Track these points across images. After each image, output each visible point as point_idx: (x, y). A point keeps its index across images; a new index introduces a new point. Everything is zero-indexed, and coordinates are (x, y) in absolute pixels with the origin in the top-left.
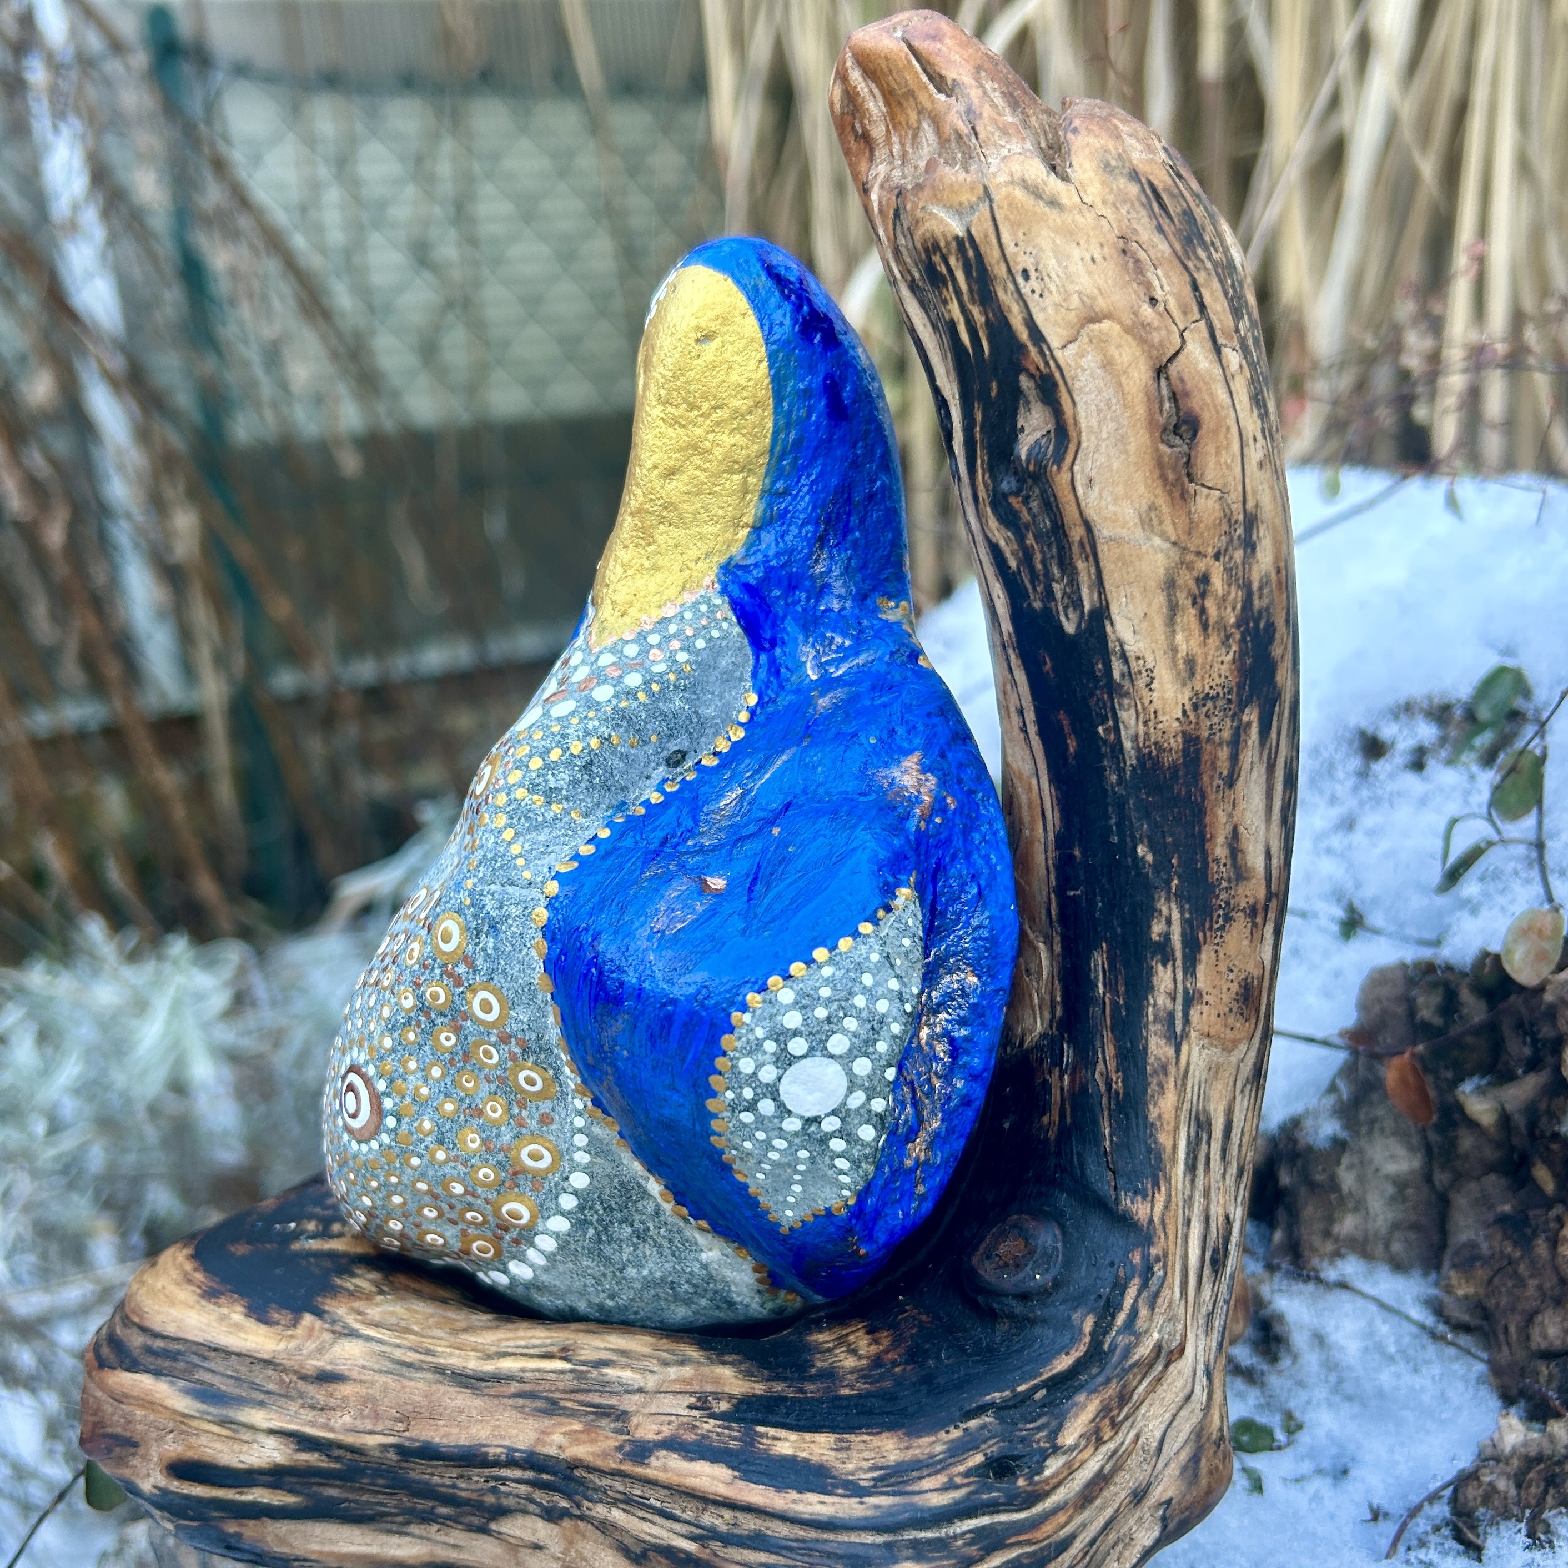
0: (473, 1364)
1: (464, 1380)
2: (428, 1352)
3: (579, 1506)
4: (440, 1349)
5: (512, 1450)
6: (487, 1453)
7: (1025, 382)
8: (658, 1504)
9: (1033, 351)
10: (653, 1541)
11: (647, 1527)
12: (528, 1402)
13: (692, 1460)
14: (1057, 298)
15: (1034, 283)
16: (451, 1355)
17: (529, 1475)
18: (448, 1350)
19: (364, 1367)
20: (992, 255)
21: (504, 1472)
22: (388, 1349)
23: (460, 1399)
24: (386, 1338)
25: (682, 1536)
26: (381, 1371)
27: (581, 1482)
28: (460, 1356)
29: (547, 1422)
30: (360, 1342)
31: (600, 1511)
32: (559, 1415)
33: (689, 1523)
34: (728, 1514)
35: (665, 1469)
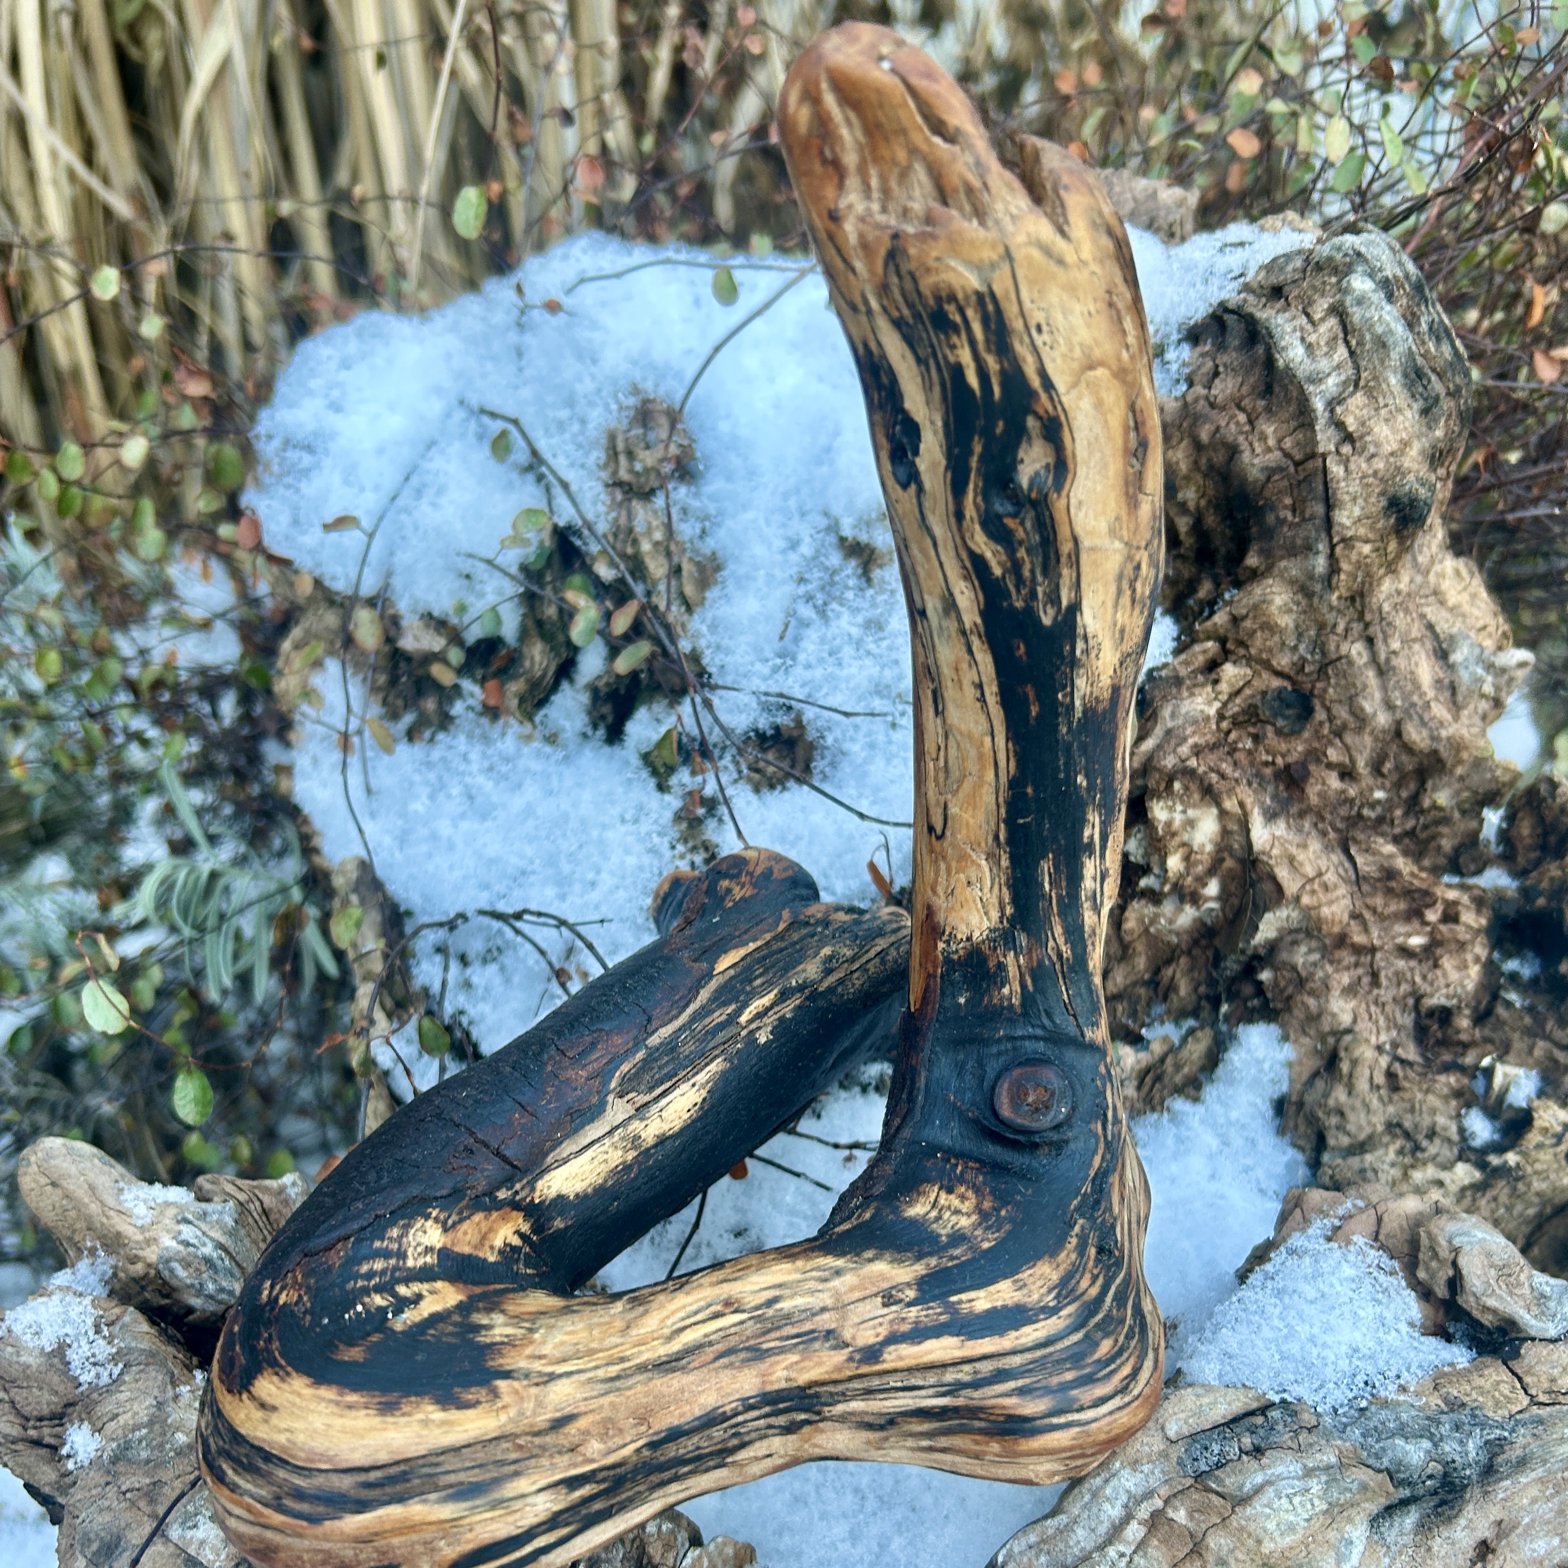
0: (663, 1350)
1: (666, 1366)
2: (622, 1360)
3: (819, 1413)
4: (627, 1353)
5: (743, 1400)
6: (723, 1412)
7: (1031, 422)
8: (898, 1384)
9: (1043, 396)
10: (896, 1409)
11: (888, 1403)
12: (733, 1358)
13: (920, 1343)
14: (1064, 349)
15: (1046, 337)
16: (641, 1352)
17: (767, 1409)
18: (633, 1350)
19: (583, 1399)
20: (1011, 310)
21: (740, 1418)
22: (591, 1374)
23: (675, 1382)
24: (579, 1367)
25: (929, 1397)
26: (601, 1395)
27: (817, 1395)
28: (649, 1349)
29: (763, 1366)
31: (840, 1408)
32: (768, 1357)
33: (934, 1386)
34: (967, 1368)
35: (903, 1357)
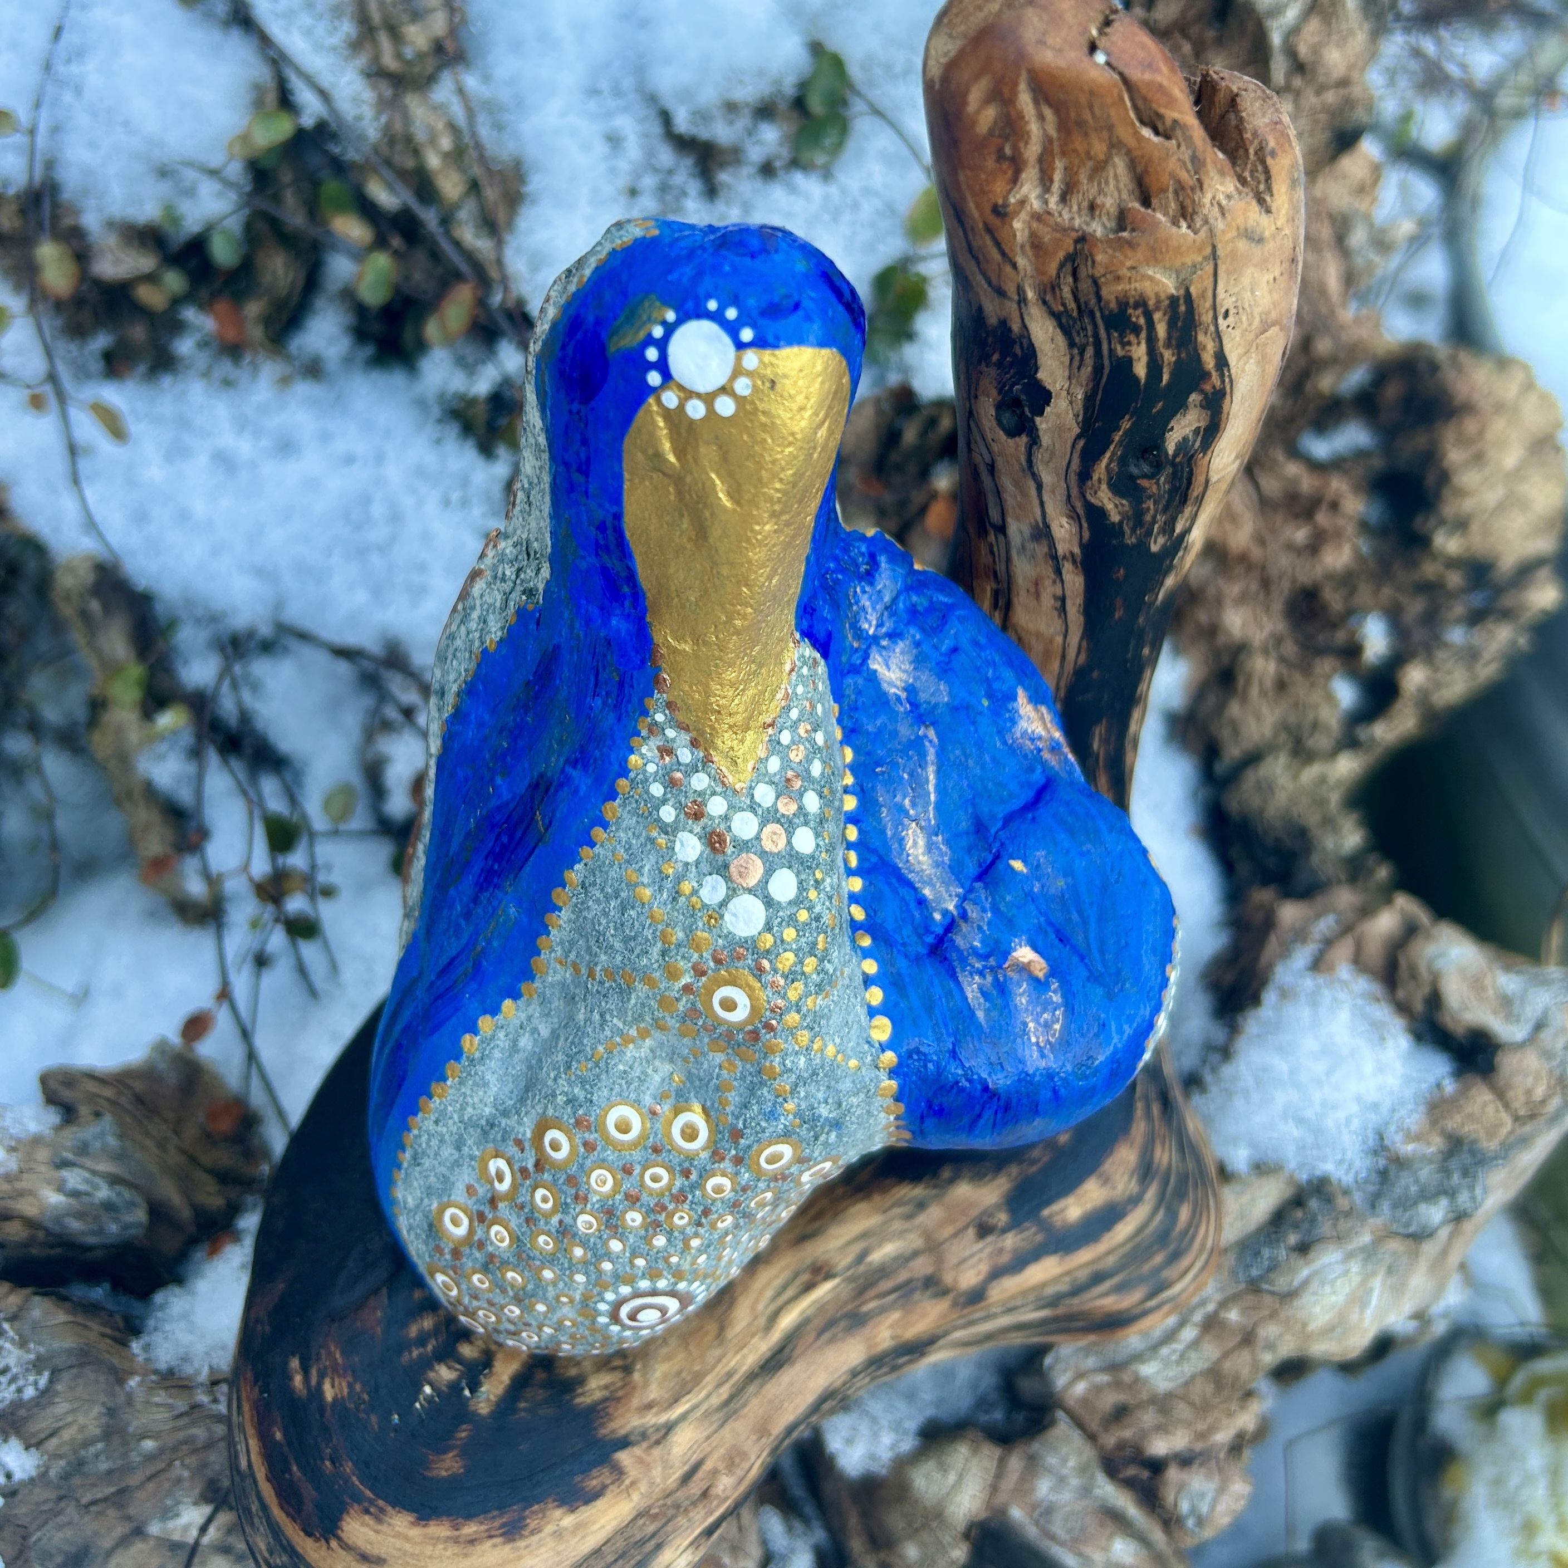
0: (762, 1347)
1: (773, 1363)
2: (730, 1375)
4: (732, 1364)
5: (851, 1369)
6: (837, 1388)
7: (1193, 397)
9: (1214, 374)
11: (987, 1325)
12: (834, 1330)
13: (1022, 1270)
14: (1245, 325)
15: (1232, 319)
16: (744, 1357)
17: (870, 1369)
18: (738, 1357)
19: (708, 1438)
21: (849, 1385)
22: (704, 1407)
23: (786, 1377)
24: (694, 1401)
26: (722, 1425)
28: (751, 1351)
29: (867, 1331)
30: (684, 1425)
32: (870, 1320)
33: (1031, 1304)
35: (1009, 1288)
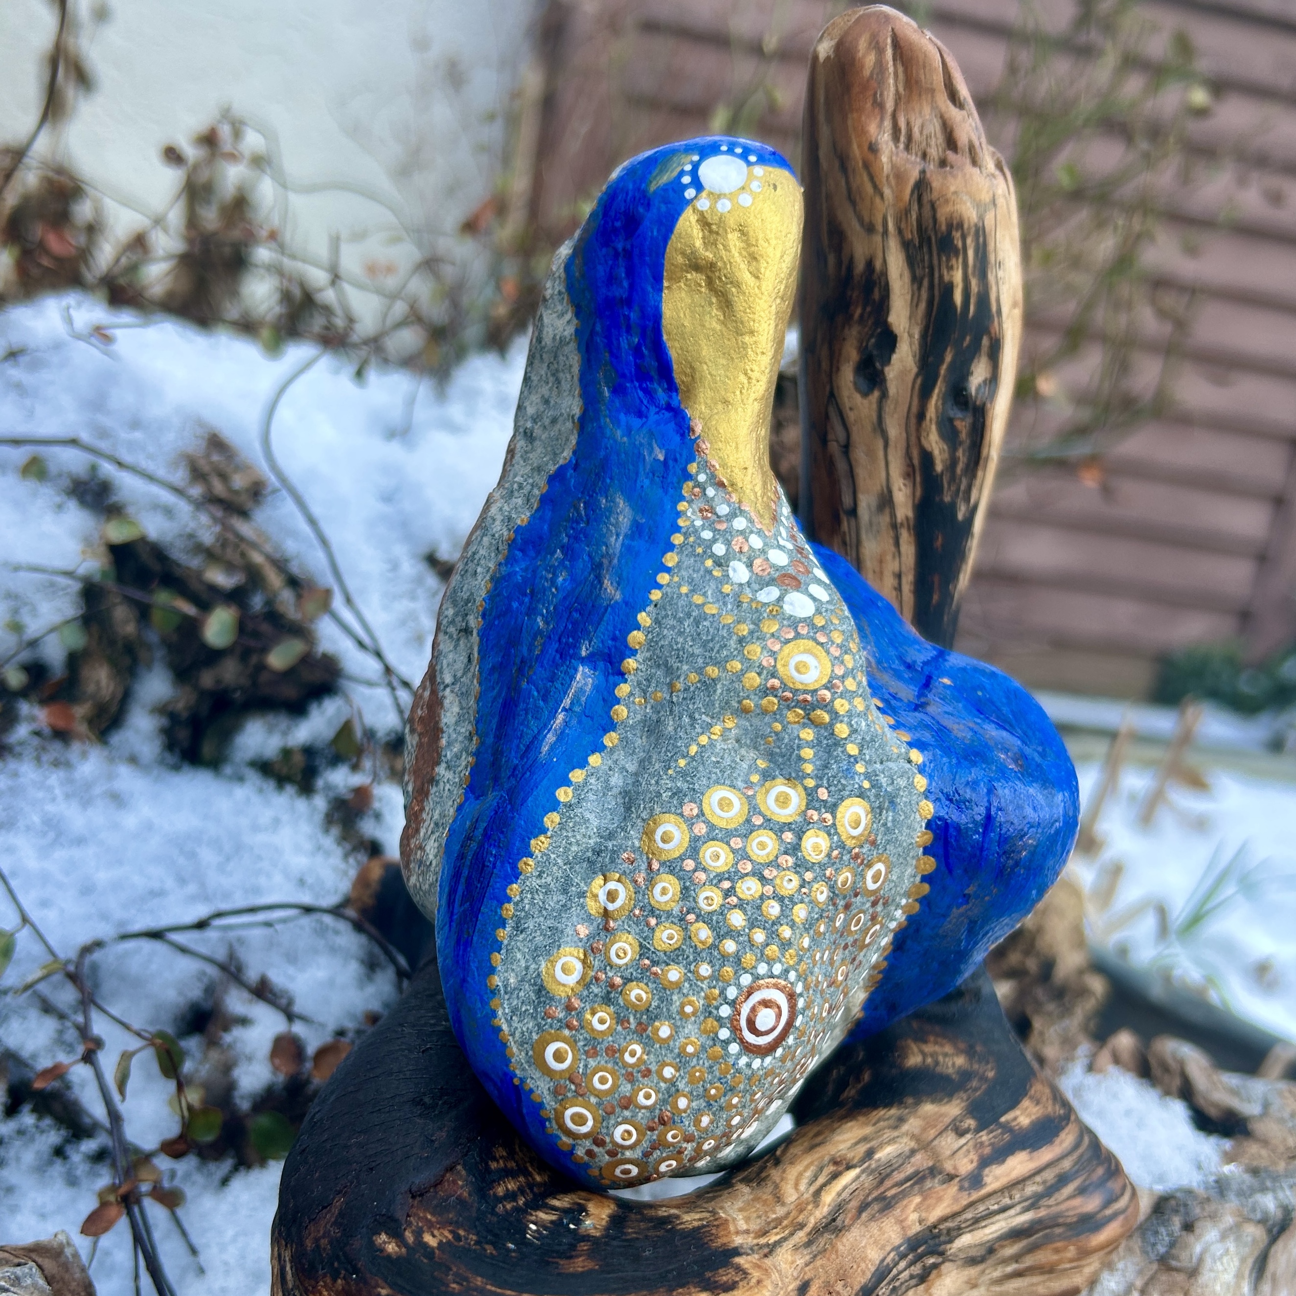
0: (817, 1214)
1: (832, 1227)
4: (800, 1219)
5: (896, 1248)
6: (888, 1264)
8: (996, 1207)
10: (995, 1235)
12: (870, 1210)
13: (1003, 1161)
15: (1002, 273)
16: (807, 1217)
17: (909, 1258)
18: (802, 1216)
19: (806, 1265)
21: (896, 1270)
22: (792, 1242)
23: (845, 1241)
24: (782, 1235)
25: (1018, 1214)
26: (813, 1260)
27: (940, 1234)
28: (811, 1214)
29: (897, 1212)
30: (782, 1250)
31: (956, 1245)
32: (897, 1203)
33: (1019, 1203)
34: (1038, 1179)
35: (997, 1178)
